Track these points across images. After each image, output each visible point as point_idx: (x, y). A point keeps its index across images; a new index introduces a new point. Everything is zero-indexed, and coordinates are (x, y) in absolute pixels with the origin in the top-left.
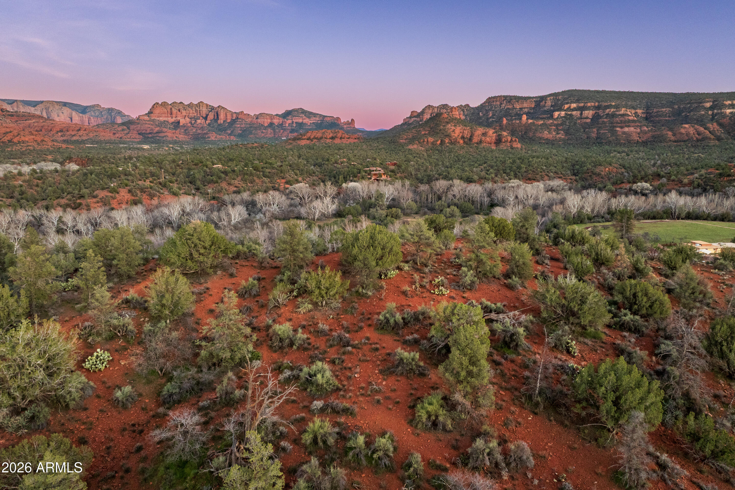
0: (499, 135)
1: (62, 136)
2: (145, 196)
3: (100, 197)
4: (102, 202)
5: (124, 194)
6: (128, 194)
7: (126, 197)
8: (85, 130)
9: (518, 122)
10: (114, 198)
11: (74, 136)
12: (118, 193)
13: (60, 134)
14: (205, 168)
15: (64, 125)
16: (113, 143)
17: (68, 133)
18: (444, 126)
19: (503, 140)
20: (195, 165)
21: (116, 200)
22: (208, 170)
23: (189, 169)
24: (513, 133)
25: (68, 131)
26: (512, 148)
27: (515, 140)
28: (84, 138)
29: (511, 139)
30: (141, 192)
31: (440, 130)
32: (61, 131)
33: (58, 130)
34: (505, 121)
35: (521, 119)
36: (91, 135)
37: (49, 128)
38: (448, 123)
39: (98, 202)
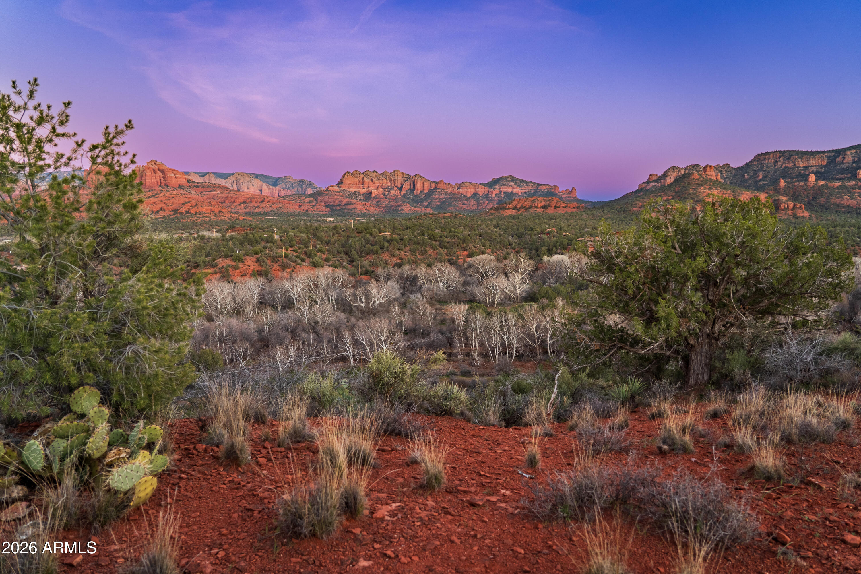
0: (775, 200)
1: (244, 208)
2: (276, 266)
3: (220, 266)
4: (221, 272)
5: (250, 263)
6: (256, 264)
7: (252, 268)
8: (269, 201)
9: (802, 184)
10: (236, 268)
11: (256, 207)
12: (243, 262)
13: (242, 206)
14: (368, 236)
15: (248, 196)
16: (297, 215)
17: (251, 205)
18: (695, 189)
19: (782, 207)
20: (358, 233)
21: (238, 271)
22: (371, 239)
23: (348, 237)
24: (795, 198)
25: (251, 202)
26: (795, 217)
27: (801, 207)
28: (267, 210)
29: (794, 206)
30: (272, 262)
31: (689, 194)
32: (244, 202)
33: (242, 201)
34: (782, 183)
35: (807, 180)
36: (275, 207)
37: (233, 200)
38: (700, 185)
39: (215, 273)
